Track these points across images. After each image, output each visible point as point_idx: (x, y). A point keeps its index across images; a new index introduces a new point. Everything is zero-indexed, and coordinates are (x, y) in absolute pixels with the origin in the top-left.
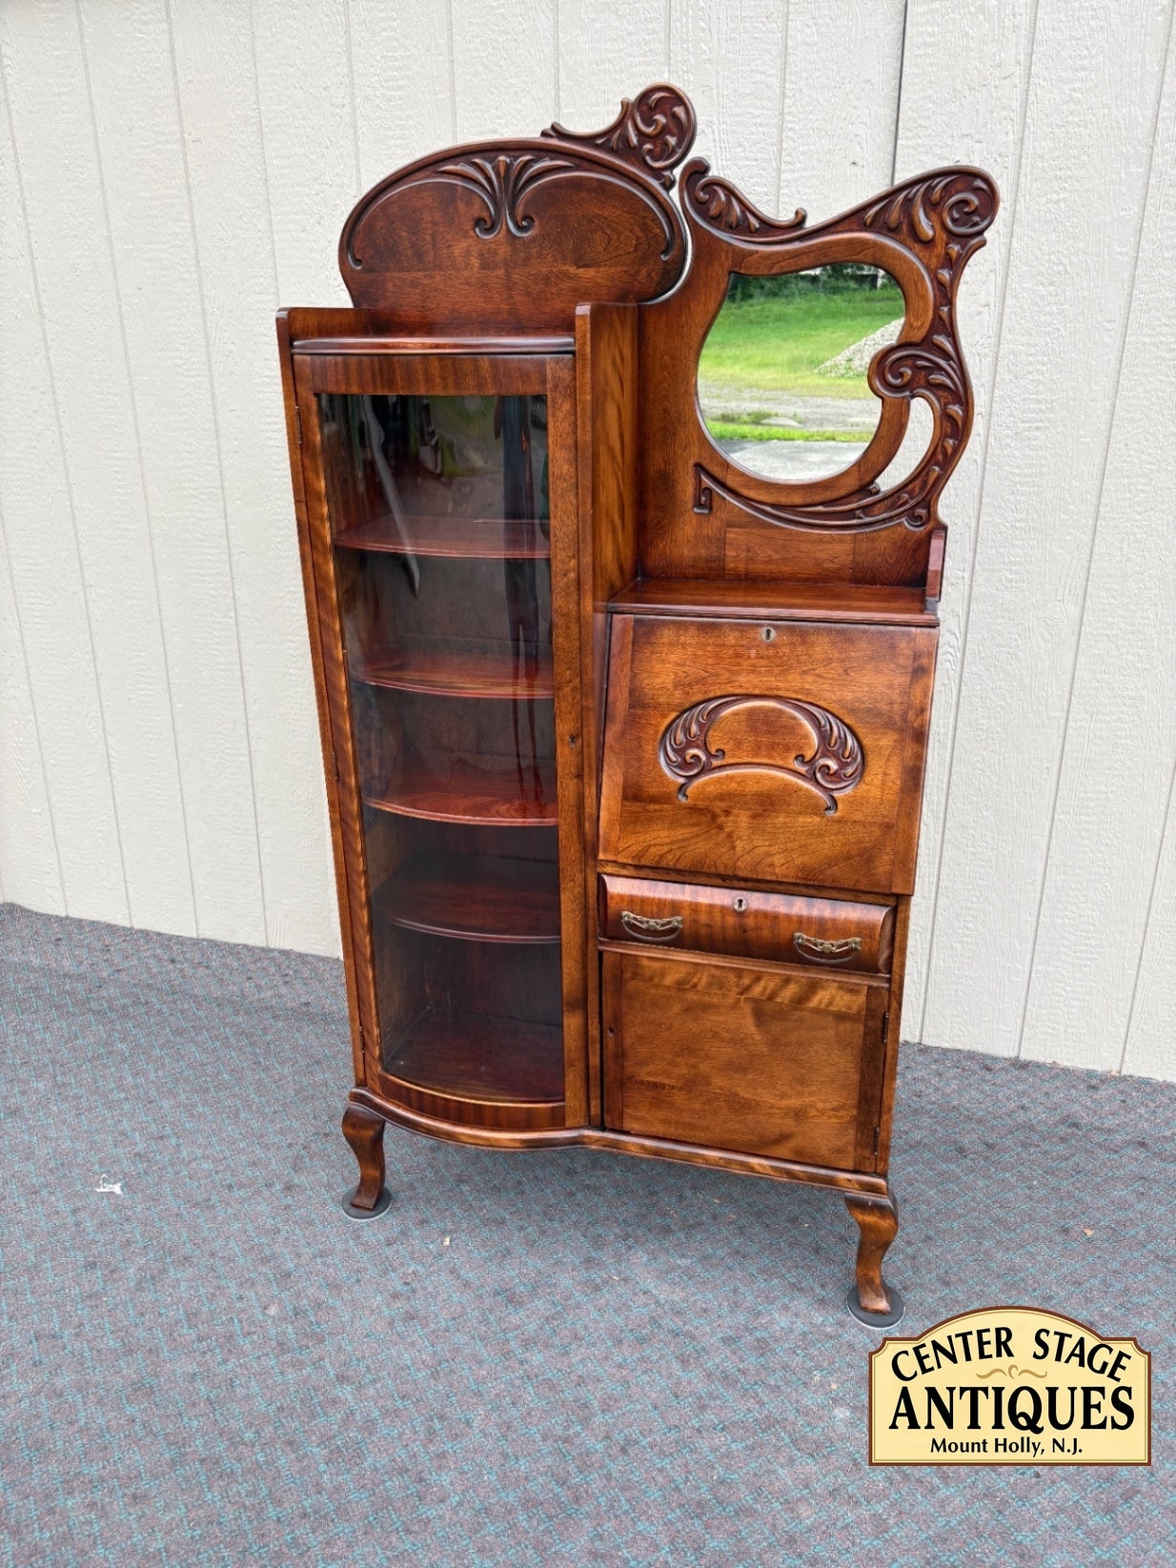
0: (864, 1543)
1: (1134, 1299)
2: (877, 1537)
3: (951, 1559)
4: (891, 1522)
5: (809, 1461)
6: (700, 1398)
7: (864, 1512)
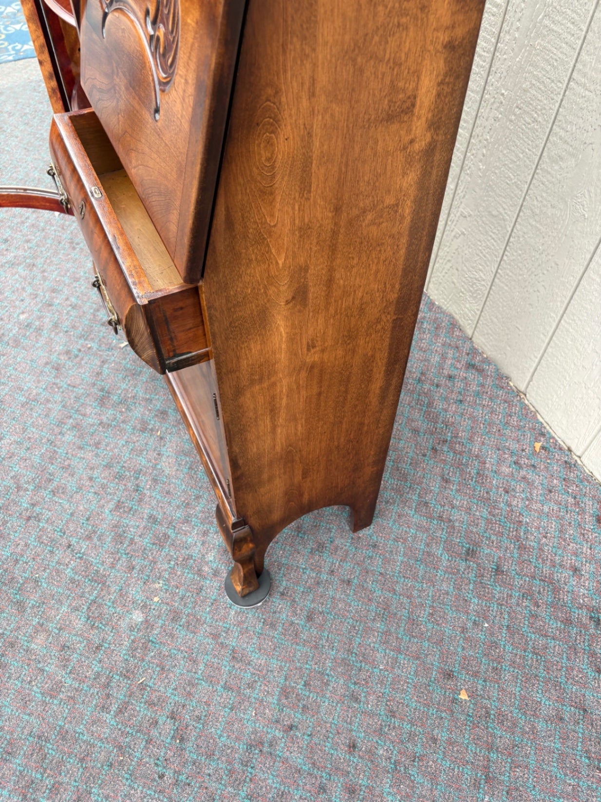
0: (35, 688)
1: (413, 771)
2: (43, 694)
3: (50, 751)
4: (61, 696)
5: (83, 619)
6: (95, 532)
7: (61, 675)
